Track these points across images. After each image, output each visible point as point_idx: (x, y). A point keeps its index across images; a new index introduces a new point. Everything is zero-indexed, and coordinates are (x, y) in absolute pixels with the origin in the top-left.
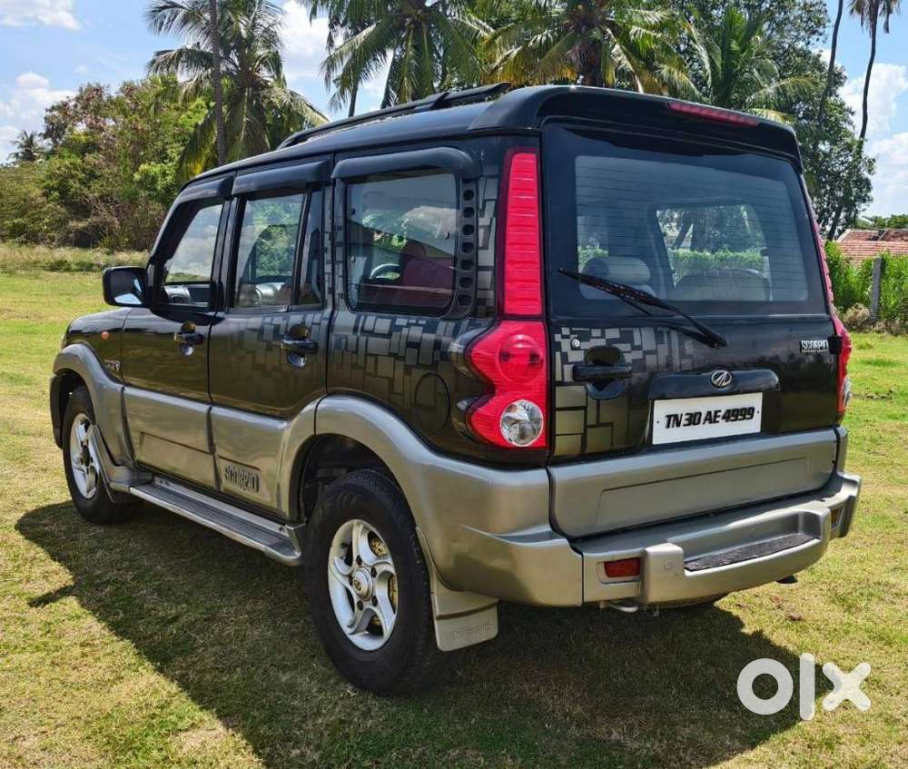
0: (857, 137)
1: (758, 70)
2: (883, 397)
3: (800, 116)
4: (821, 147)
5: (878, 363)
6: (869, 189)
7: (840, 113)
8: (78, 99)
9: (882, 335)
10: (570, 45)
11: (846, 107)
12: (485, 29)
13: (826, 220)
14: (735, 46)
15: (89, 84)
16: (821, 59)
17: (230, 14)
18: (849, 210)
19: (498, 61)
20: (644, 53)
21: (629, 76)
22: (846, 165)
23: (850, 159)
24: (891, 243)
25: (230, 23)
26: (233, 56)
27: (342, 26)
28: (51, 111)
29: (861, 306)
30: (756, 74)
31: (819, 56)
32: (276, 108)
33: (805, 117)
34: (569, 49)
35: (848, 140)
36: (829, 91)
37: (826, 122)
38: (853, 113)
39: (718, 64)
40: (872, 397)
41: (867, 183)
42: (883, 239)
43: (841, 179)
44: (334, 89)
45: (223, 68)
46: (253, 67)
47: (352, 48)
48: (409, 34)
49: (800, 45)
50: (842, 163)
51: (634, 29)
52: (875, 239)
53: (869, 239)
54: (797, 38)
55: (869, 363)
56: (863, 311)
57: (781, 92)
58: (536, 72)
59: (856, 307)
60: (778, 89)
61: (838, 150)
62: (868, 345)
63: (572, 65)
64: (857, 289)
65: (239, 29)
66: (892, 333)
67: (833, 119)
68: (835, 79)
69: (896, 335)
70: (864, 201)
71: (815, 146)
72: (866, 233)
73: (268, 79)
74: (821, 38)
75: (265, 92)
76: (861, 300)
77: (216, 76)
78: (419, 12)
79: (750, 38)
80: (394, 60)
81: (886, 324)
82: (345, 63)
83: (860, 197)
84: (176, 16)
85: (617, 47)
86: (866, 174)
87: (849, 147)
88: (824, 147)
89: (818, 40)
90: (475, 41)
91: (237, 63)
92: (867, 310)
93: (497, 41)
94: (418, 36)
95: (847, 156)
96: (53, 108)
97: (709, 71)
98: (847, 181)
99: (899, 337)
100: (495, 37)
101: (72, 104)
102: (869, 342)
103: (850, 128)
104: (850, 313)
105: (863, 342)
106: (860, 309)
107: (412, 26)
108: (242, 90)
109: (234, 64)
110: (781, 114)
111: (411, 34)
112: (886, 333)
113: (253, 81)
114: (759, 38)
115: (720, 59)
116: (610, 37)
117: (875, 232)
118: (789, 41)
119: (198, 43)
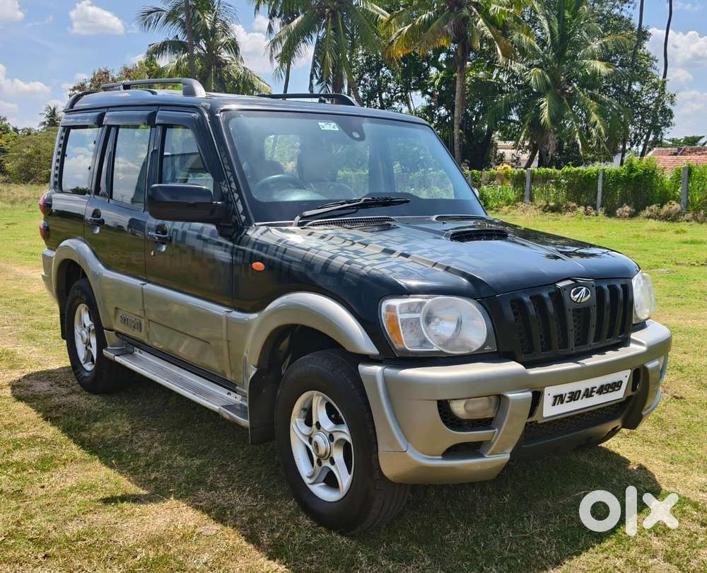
0: (661, 78)
1: (586, 31)
2: (702, 265)
3: (617, 65)
4: (634, 87)
5: (693, 242)
6: (672, 117)
7: (648, 61)
8: (92, 81)
9: (691, 223)
10: (446, 21)
11: (651, 56)
12: (383, 14)
13: (639, 142)
14: (567, 15)
15: (99, 70)
16: (632, 22)
17: (199, 13)
18: (656, 134)
19: (394, 37)
20: (501, 24)
21: (490, 42)
22: (654, 99)
23: (656, 95)
24: (689, 157)
25: (199, 19)
26: (202, 44)
27: (278, 17)
28: (73, 90)
29: (674, 202)
30: (585, 34)
31: (630, 19)
32: (234, 80)
33: (621, 65)
34: (447, 24)
35: (655, 80)
36: (639, 45)
37: (637, 68)
38: (656, 61)
39: (556, 29)
40: (694, 265)
41: (670, 113)
42: (681, 154)
43: (650, 110)
44: (276, 64)
45: (195, 52)
46: (216, 51)
47: (288, 33)
48: (328, 20)
49: (616, 11)
50: (651, 98)
51: (493, 6)
52: (675, 154)
53: (670, 155)
54: (613, 7)
55: (686, 242)
56: (676, 206)
57: (604, 47)
58: (422, 42)
59: (670, 203)
60: (601, 45)
61: (647, 89)
62: (682, 230)
63: (448, 35)
64: (671, 190)
65: (205, 23)
66: (698, 221)
67: (643, 66)
68: (643, 35)
69: (702, 223)
70: (668, 126)
71: (630, 87)
72: (668, 151)
73: (227, 59)
74: (632, 5)
75: (225, 69)
76: (674, 199)
77: (191, 58)
78: (335, 4)
79: (578, 8)
80: (318, 39)
81: (694, 215)
82: (284, 44)
83: (665, 123)
84: (160, 17)
85: (481, 20)
86: (668, 105)
87: (655, 86)
88: (636, 87)
89: (629, 7)
90: (376, 24)
91: (205, 48)
92: (679, 205)
93: (392, 22)
94: (335, 22)
95: (654, 93)
96: (75, 88)
97: (549, 35)
98: (655, 112)
99: (704, 224)
100: (391, 19)
101: (89, 84)
102: (683, 229)
103: (655, 72)
104: (666, 208)
105: (678, 228)
106: (673, 205)
107: (330, 14)
108: (209, 68)
109: (202, 49)
110: (605, 63)
111: (330, 20)
112: (694, 221)
113: (216, 61)
114: (585, 7)
115: (557, 25)
116: (475, 13)
117: (675, 150)
118: (607, 9)
119: (177, 36)
